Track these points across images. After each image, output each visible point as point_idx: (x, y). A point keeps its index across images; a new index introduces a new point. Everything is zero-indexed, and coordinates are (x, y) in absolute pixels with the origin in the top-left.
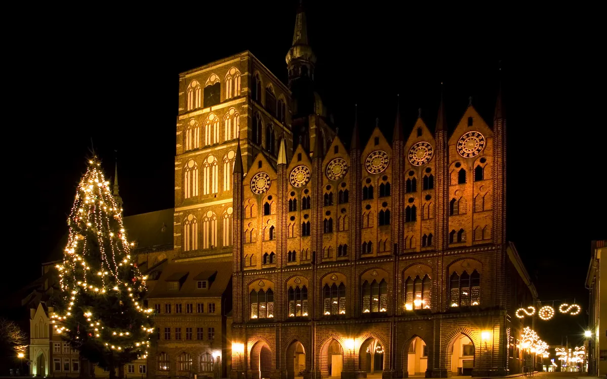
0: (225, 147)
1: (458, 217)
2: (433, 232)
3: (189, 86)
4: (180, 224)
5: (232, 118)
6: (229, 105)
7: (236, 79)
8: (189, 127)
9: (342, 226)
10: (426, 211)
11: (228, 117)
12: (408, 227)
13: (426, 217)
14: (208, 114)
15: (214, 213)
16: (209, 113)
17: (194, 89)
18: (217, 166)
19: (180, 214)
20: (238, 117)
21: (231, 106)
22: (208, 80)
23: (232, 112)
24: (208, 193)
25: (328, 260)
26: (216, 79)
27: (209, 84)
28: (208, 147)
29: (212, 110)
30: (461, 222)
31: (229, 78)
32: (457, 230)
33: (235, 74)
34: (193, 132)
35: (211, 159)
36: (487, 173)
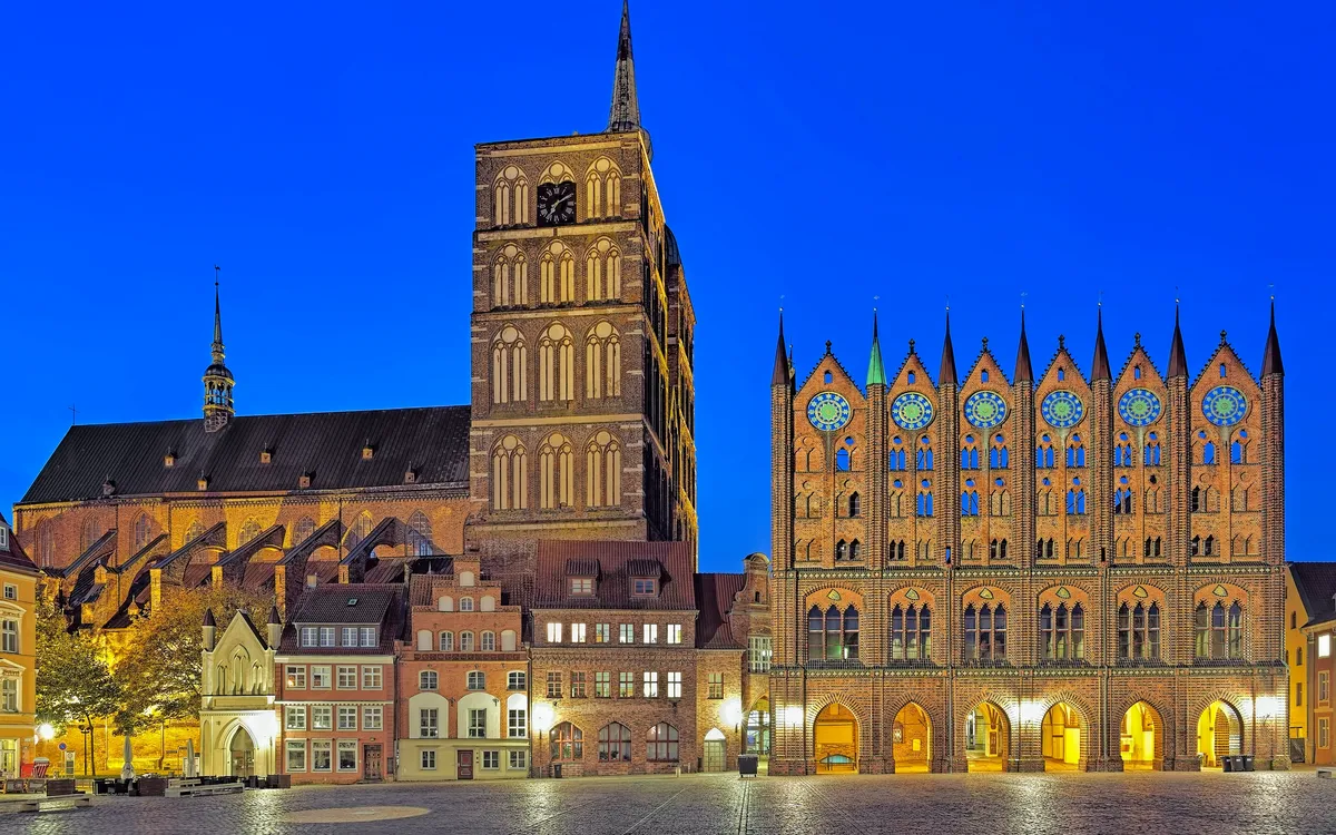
0: (591, 312)
1: (1204, 516)
2: (1163, 534)
3: (501, 175)
4: (485, 453)
5: (604, 257)
6: (599, 231)
7: (610, 182)
8: (501, 260)
9: (998, 506)
10: (1150, 499)
11: (594, 255)
12: (1121, 522)
13: (1151, 509)
14: (550, 240)
15: (567, 440)
16: (552, 238)
17: (512, 184)
18: (571, 348)
19: (485, 433)
20: (618, 259)
21: (604, 234)
22: (546, 172)
23: (604, 245)
24: (551, 398)
25: (971, 563)
26: (564, 173)
27: (548, 181)
28: (550, 307)
29: (559, 234)
30: (1211, 524)
31: (593, 177)
32: (1204, 536)
33: (609, 171)
34: (512, 270)
35: (557, 332)
36: (1252, 454)
